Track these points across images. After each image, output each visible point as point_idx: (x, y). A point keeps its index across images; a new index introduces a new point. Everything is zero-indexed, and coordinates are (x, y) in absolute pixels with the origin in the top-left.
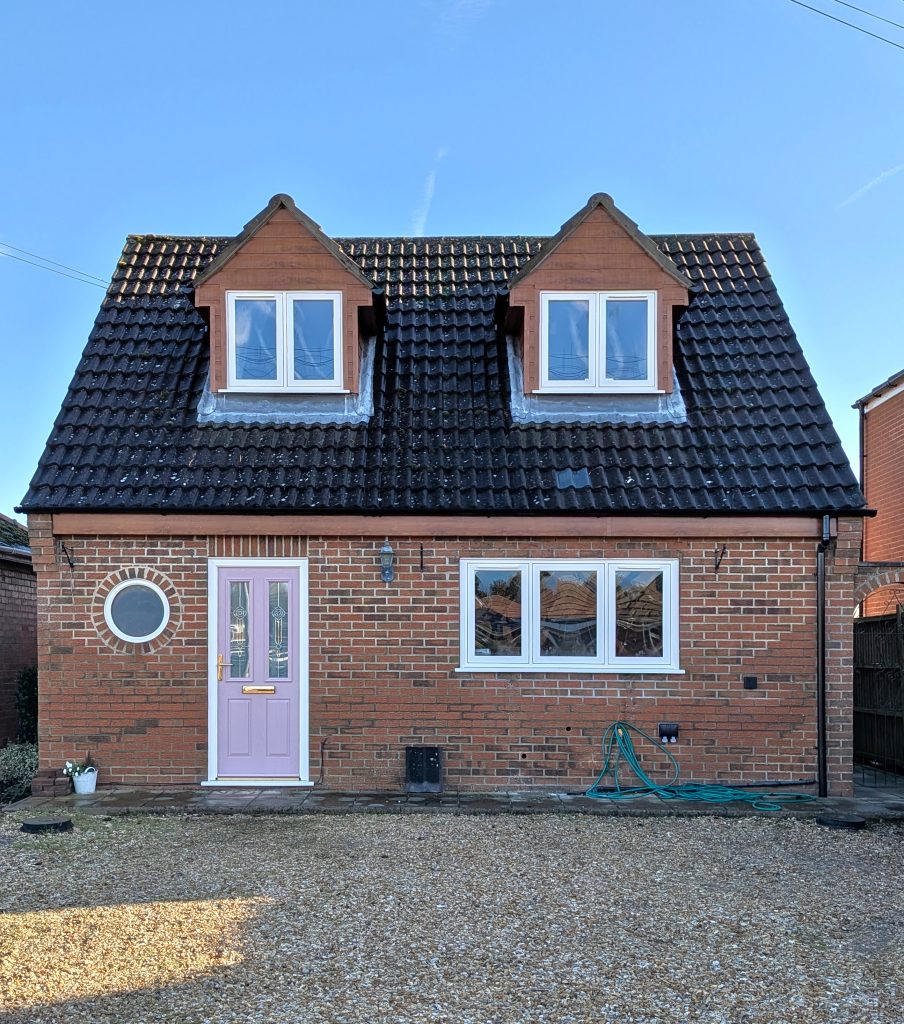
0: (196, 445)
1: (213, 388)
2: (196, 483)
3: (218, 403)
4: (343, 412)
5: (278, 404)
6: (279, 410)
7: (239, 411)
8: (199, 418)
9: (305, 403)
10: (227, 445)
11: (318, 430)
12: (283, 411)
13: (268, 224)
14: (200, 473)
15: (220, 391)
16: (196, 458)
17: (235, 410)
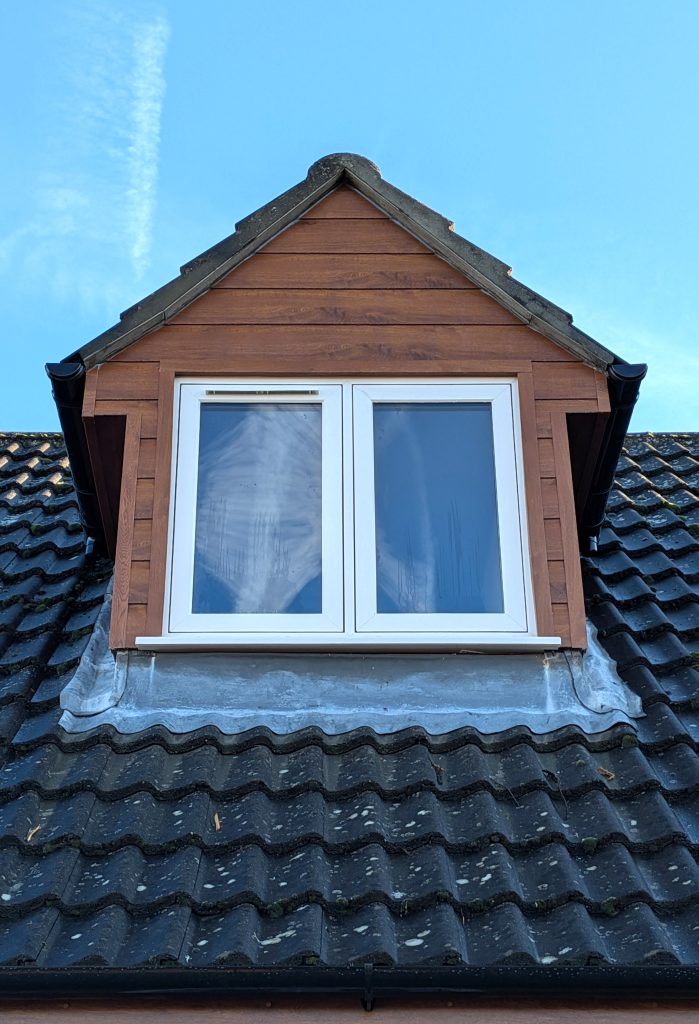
0: (55, 786)
1: (117, 636)
2: (55, 890)
3: (128, 682)
4: (541, 704)
5: (327, 684)
6: (328, 698)
7: (199, 704)
8: (66, 720)
9: (414, 678)
10: (166, 786)
11: (474, 748)
12: (344, 702)
13: (304, 221)
14: (68, 861)
15: (140, 641)
16: (51, 821)
17: (185, 702)
